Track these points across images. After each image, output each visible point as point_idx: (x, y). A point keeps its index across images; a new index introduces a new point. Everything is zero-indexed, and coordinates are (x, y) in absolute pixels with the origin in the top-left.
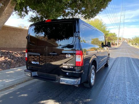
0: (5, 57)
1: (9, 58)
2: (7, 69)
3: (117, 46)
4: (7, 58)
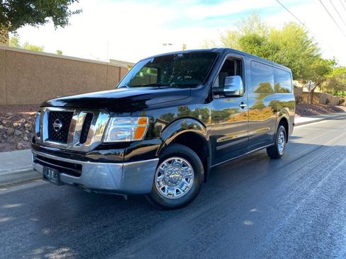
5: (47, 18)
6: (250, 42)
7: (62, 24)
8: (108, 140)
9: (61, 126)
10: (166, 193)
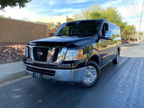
3: (138, 41)
5: (17, 4)
6: (95, 15)
7: (23, 6)
8: (66, 60)
9: (42, 54)
10: (86, 81)
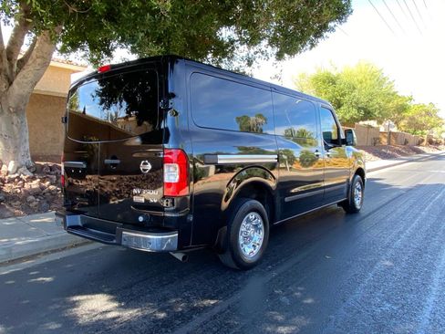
0: (43, 180)
1: (51, 184)
2: (39, 211)
4: (48, 183)
